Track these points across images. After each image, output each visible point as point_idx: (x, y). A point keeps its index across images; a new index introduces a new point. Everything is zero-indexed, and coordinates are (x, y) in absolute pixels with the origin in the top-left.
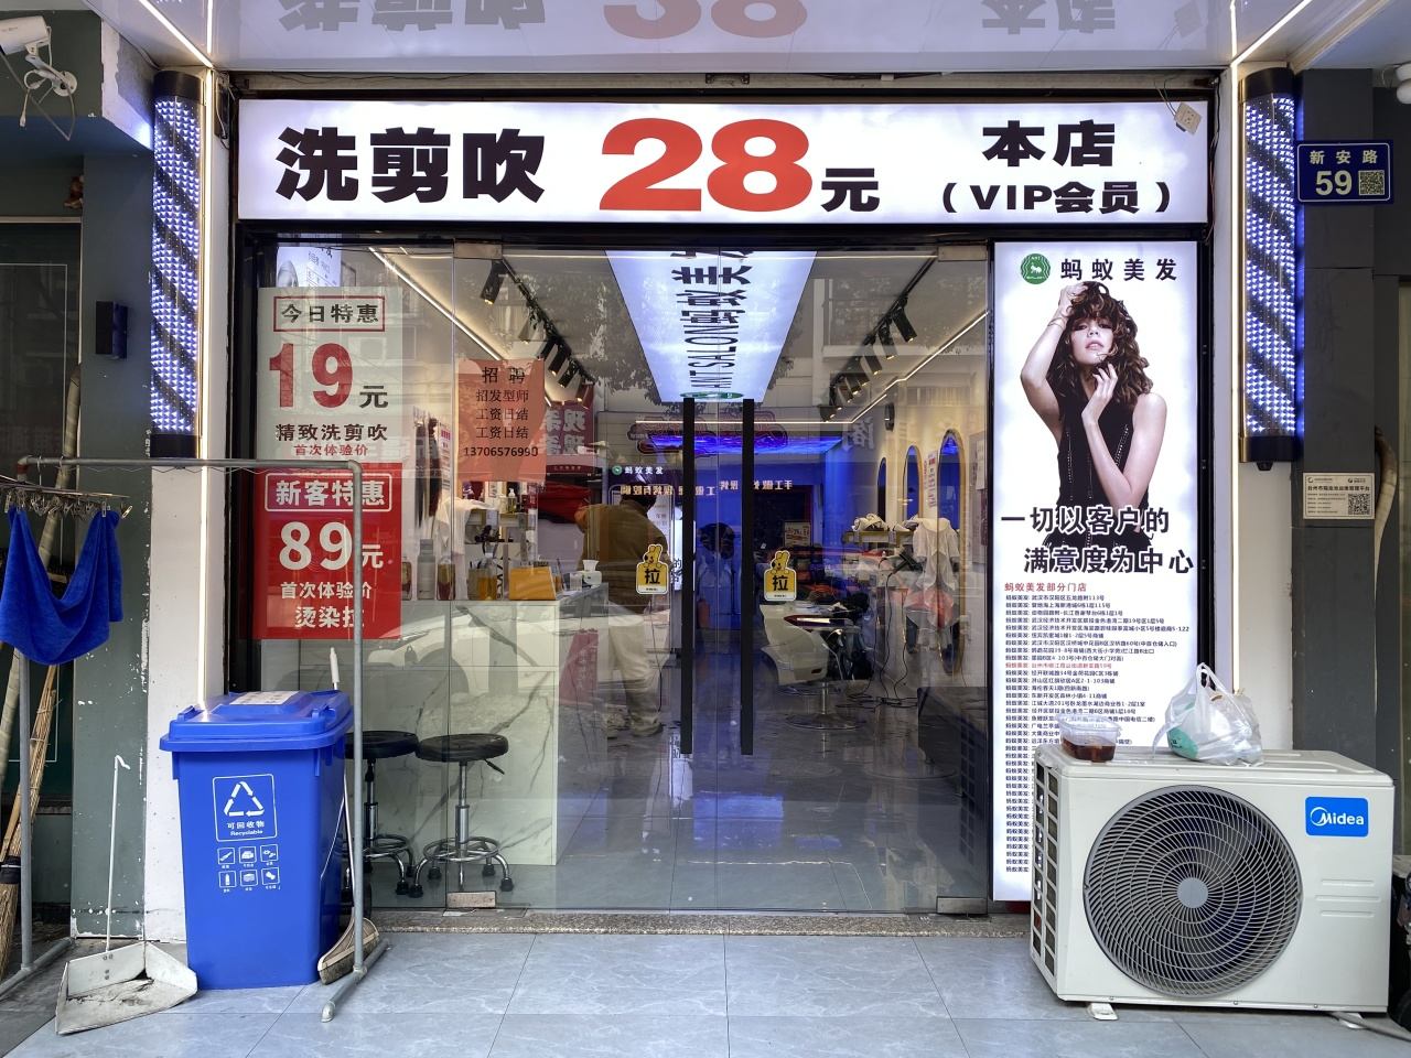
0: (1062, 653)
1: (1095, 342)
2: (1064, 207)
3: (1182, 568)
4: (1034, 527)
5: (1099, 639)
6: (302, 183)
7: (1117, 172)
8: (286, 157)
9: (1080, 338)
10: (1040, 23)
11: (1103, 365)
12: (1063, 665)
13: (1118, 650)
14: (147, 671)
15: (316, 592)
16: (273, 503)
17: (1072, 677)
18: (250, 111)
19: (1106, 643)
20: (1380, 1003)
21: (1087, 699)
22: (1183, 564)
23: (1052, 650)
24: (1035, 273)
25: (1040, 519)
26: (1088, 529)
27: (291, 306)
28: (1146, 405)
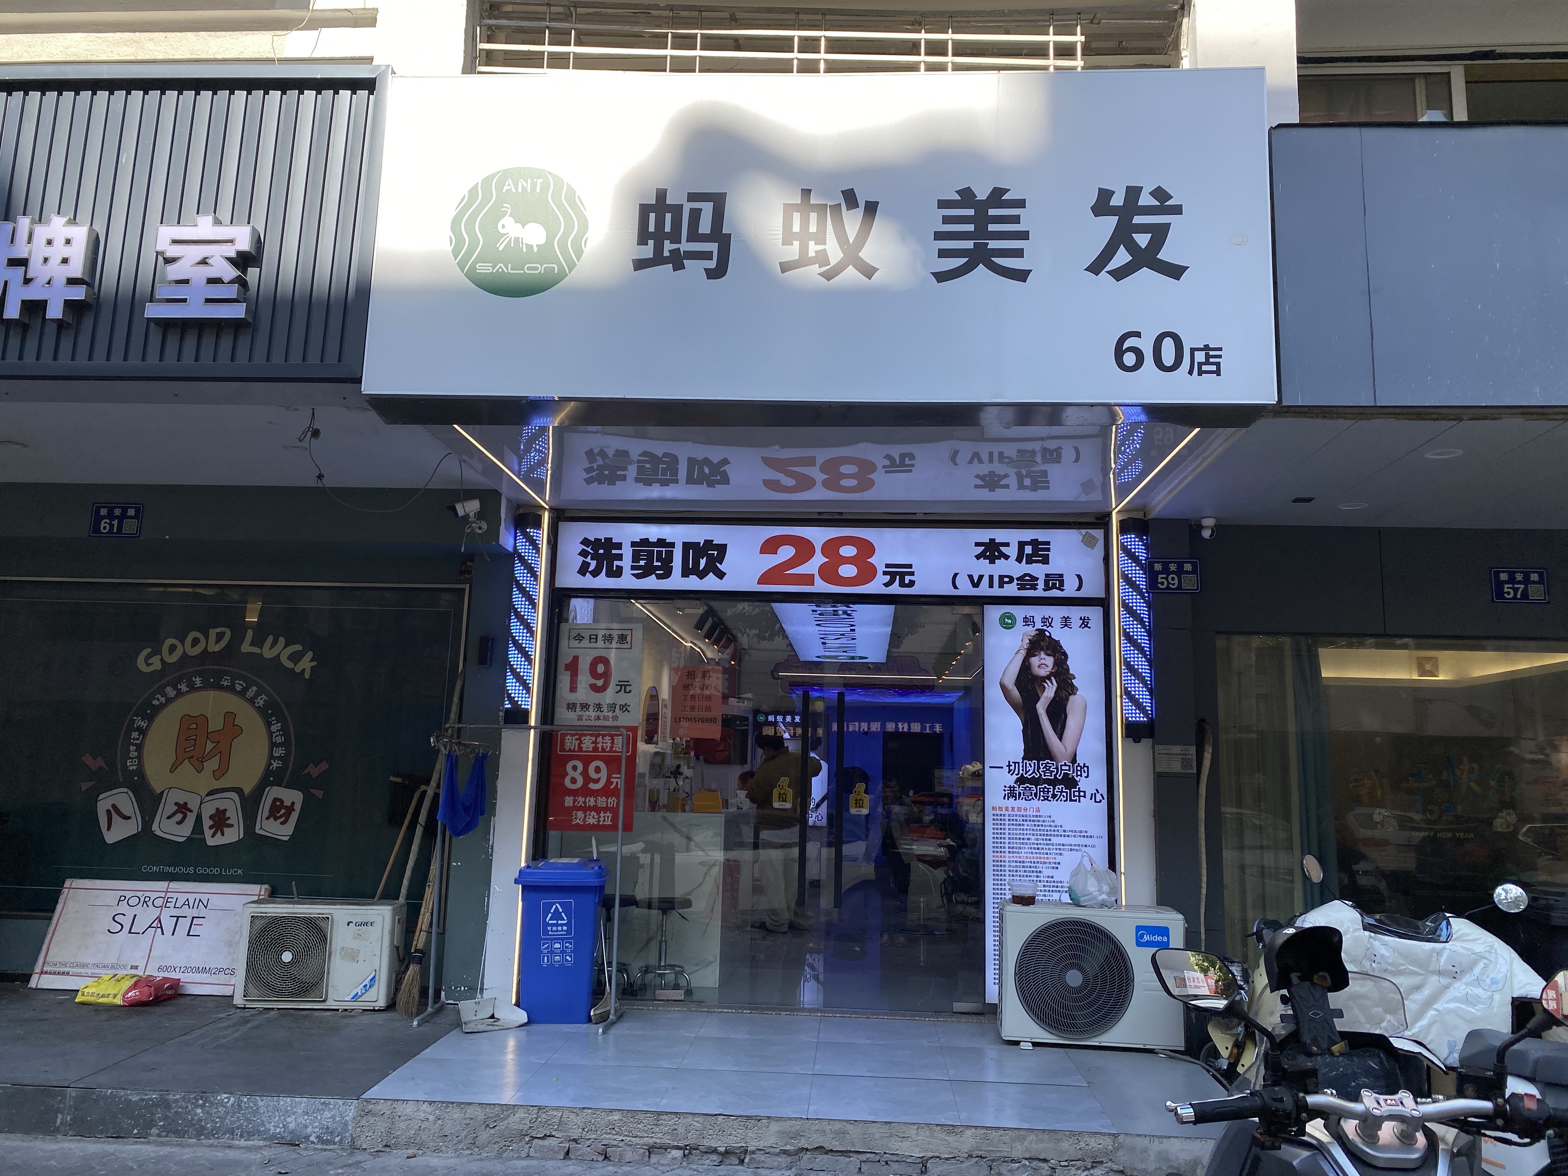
0: (1026, 850)
1: (1043, 664)
2: (1022, 587)
3: (1098, 800)
4: (1009, 773)
5: (1048, 842)
6: (591, 568)
7: (1052, 568)
8: (583, 553)
9: (1035, 661)
10: (1007, 486)
11: (1048, 678)
12: (1027, 857)
13: (1060, 849)
14: (492, 846)
15: (585, 803)
16: (563, 749)
17: (1032, 865)
18: (564, 527)
19: (1053, 845)
20: (1181, 1045)
21: (1042, 879)
22: (1099, 798)
23: (1020, 848)
24: (1007, 623)
25: (1012, 768)
26: (1041, 775)
27: (579, 634)
28: (1074, 704)
